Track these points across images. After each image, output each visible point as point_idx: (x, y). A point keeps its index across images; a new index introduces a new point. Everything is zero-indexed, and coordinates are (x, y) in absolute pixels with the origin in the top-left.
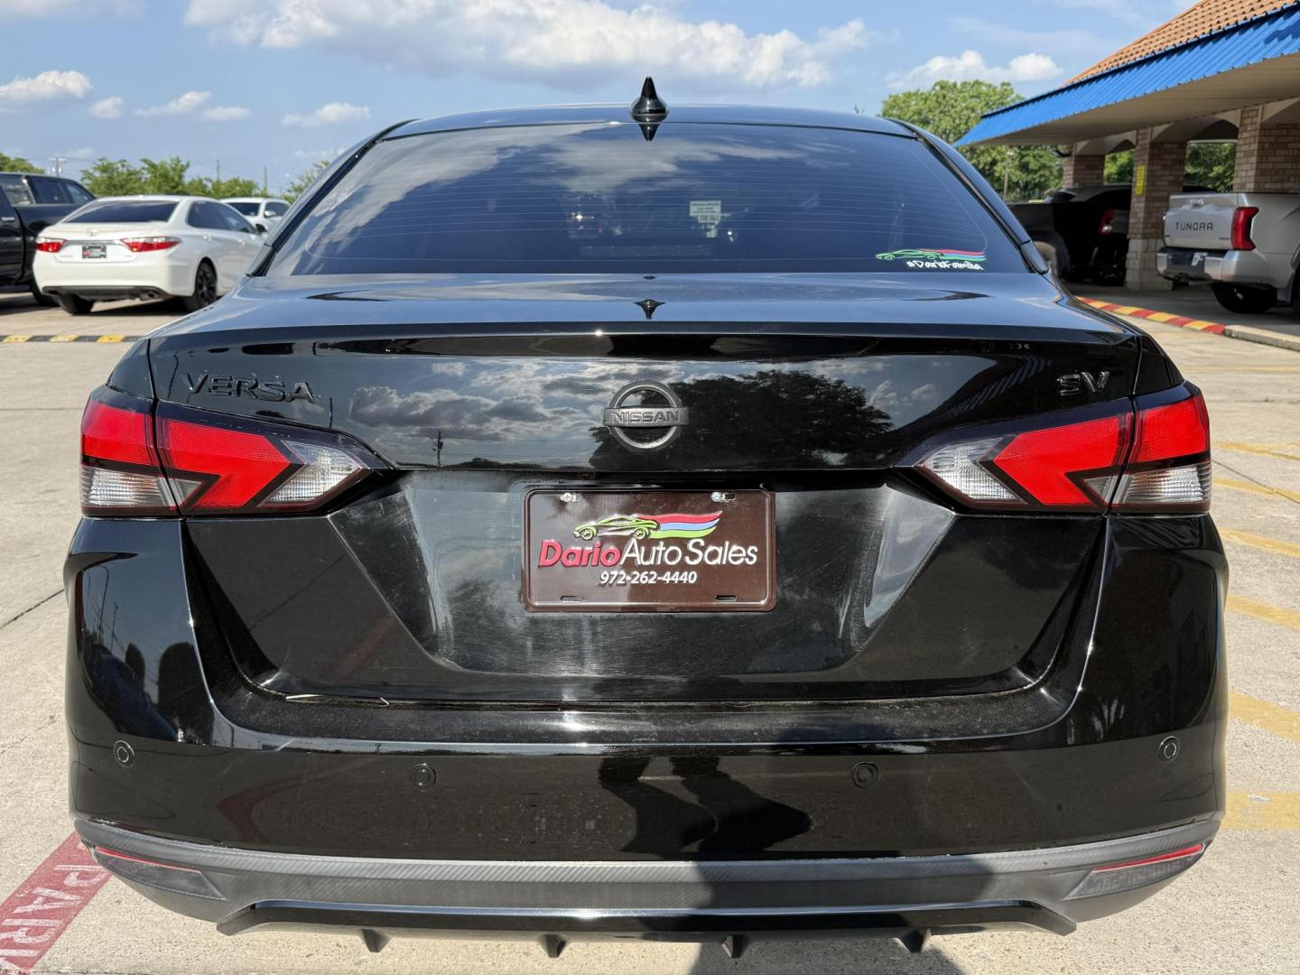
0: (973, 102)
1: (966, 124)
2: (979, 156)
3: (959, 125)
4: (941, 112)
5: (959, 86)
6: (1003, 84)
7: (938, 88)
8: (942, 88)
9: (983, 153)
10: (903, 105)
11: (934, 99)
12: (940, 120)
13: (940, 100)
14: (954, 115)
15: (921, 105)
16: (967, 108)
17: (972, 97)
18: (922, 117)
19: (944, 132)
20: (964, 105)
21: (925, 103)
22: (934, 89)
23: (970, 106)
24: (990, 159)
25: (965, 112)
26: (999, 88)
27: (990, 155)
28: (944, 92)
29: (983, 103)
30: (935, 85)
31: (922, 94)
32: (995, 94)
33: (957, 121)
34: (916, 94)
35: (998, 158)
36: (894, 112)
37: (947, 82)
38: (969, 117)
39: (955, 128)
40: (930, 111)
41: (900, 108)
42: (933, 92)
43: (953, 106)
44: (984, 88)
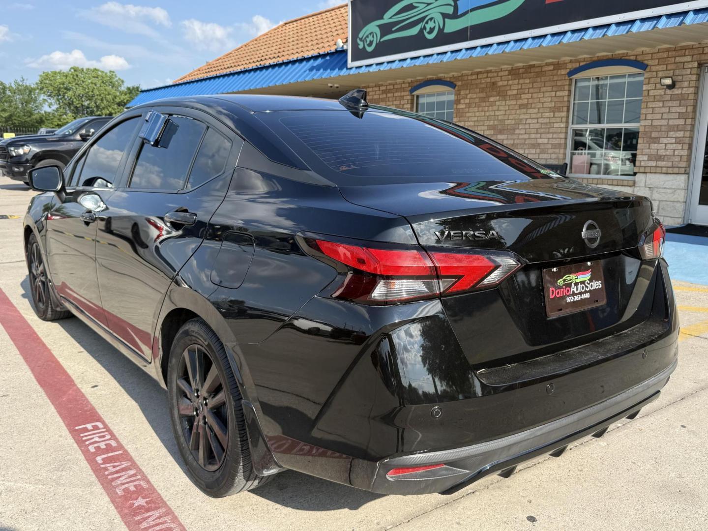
0: (95, 80)
1: (92, 92)
2: (101, 110)
3: (88, 92)
4: (76, 84)
5: (85, 70)
6: (110, 72)
7: (72, 70)
8: (75, 71)
9: (104, 108)
10: (52, 78)
11: (71, 76)
12: (77, 89)
13: (75, 77)
14: (85, 86)
15: (64, 79)
16: (92, 83)
17: (94, 77)
18: (65, 86)
19: (79, 95)
20: (90, 81)
21: (66, 78)
22: (70, 71)
23: (94, 82)
24: (108, 112)
25: (90, 85)
26: (108, 74)
27: (108, 110)
28: (77, 73)
29: (101, 81)
30: (71, 68)
31: (64, 73)
32: (107, 76)
33: (87, 90)
34: (59, 73)
35: (113, 111)
36: (48, 82)
37: (78, 68)
38: (94, 88)
39: (86, 94)
40: (69, 83)
41: (51, 80)
42: (70, 73)
43: (83, 82)
44: (100, 73)
